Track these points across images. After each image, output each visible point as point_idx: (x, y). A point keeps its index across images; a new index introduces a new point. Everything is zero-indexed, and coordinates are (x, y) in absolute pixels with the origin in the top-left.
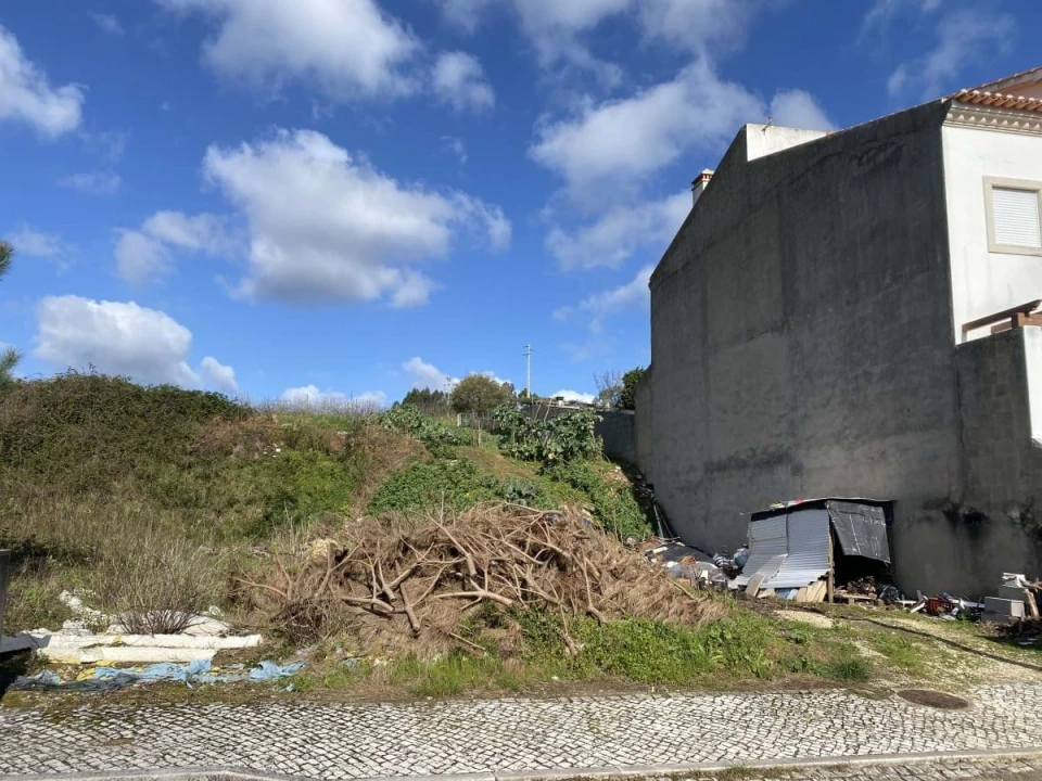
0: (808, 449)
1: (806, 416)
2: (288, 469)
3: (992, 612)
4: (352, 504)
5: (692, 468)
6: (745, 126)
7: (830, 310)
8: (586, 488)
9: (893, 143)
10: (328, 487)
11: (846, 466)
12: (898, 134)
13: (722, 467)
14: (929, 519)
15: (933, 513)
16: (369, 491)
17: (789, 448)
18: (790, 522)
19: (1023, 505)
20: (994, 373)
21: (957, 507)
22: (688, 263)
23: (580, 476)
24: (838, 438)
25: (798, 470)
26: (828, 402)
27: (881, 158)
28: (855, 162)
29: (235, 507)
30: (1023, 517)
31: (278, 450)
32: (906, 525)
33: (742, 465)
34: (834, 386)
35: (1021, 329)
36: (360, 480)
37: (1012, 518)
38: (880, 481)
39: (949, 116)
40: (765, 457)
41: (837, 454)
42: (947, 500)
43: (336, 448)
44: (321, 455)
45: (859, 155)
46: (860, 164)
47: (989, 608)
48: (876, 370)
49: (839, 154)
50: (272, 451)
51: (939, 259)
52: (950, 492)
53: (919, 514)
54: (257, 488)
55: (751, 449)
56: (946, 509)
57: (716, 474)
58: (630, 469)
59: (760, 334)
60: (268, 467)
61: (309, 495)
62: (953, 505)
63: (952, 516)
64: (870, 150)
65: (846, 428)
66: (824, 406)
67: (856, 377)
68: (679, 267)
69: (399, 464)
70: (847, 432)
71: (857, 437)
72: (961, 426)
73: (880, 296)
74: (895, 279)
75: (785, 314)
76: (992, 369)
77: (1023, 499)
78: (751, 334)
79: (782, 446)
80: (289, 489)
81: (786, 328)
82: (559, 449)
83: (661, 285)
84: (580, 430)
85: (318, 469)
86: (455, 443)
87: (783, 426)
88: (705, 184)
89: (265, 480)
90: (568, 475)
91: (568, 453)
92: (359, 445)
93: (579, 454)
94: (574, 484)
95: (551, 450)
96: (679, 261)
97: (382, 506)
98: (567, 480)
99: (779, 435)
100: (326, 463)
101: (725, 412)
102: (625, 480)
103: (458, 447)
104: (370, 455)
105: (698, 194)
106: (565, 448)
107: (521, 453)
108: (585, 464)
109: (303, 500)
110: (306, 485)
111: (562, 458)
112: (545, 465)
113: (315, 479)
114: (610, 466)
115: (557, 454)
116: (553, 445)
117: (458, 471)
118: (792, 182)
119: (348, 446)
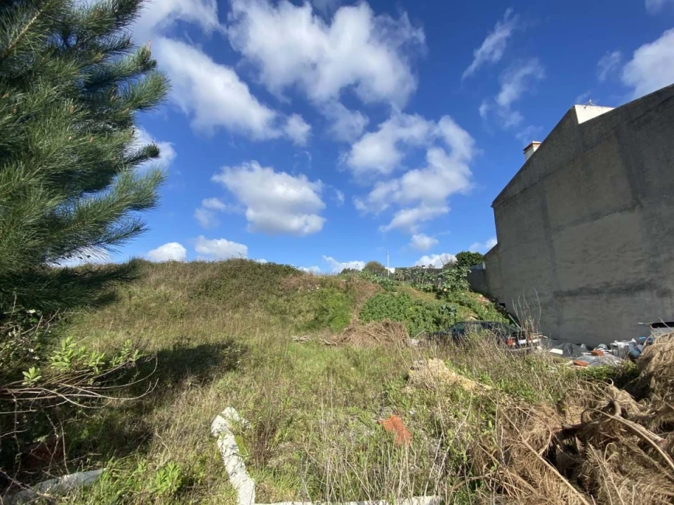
2: (322, 297)
4: (353, 312)
5: (541, 295)
6: (574, 107)
8: (469, 306)
10: (341, 304)
13: (572, 294)
22: (525, 189)
23: (465, 300)
29: (302, 314)
31: (318, 288)
36: (354, 302)
40: (623, 287)
43: (342, 287)
44: (336, 290)
50: (315, 288)
54: (310, 305)
55: (605, 282)
58: (487, 295)
60: (314, 296)
61: (333, 308)
68: (518, 192)
69: (370, 294)
75: (635, 198)
78: (596, 216)
79: (643, 279)
80: (324, 305)
81: (637, 207)
82: (450, 287)
83: (502, 204)
84: (458, 278)
85: (335, 296)
86: (392, 285)
87: (643, 266)
88: (535, 148)
89: (313, 301)
90: (457, 299)
91: (453, 288)
92: (351, 286)
93: (460, 289)
94: (462, 304)
95: (445, 287)
96: (517, 189)
97: (367, 314)
98: (456, 302)
99: (639, 273)
100: (339, 294)
101: (573, 262)
102: (488, 301)
103: (395, 286)
104: (357, 290)
105: (530, 154)
106: (452, 286)
107: (424, 289)
108: (463, 294)
109: (331, 310)
110: (331, 304)
111: (450, 291)
112: (439, 294)
113: (335, 301)
114: (476, 295)
115: (448, 289)
116: (445, 285)
117: (402, 297)
118: (632, 122)
119: (347, 286)
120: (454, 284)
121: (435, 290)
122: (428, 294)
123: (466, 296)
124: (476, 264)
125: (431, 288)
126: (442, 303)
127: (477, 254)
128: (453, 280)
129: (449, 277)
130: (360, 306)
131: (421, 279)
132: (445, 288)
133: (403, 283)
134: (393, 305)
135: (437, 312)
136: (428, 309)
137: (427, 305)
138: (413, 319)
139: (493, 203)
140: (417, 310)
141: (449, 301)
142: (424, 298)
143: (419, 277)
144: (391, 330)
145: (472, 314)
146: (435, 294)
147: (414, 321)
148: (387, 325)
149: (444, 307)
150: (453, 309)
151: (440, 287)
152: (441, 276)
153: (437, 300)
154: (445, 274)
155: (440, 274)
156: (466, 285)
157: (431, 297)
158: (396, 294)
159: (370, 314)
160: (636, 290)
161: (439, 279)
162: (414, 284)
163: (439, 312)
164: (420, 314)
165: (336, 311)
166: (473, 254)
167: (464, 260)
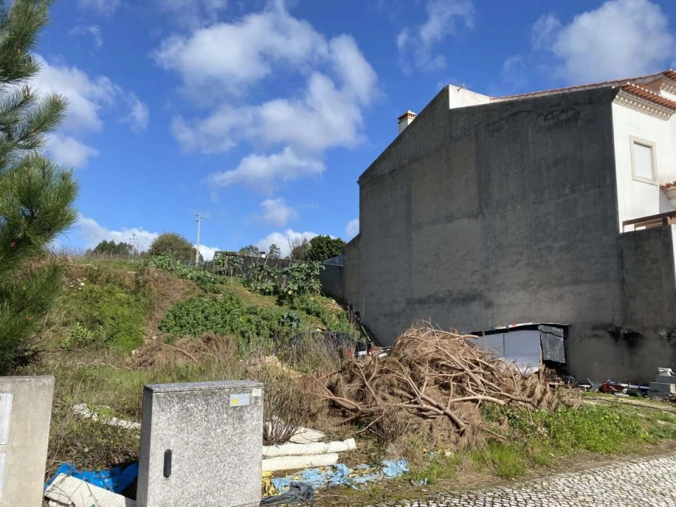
0: (498, 292)
1: (496, 272)
2: (91, 299)
3: (656, 391)
4: (147, 325)
5: (395, 302)
6: (448, 86)
7: (519, 207)
8: (318, 315)
9: (573, 109)
10: (126, 313)
11: (530, 304)
12: (577, 104)
13: (422, 302)
14: (597, 336)
15: (600, 333)
16: (157, 316)
17: (482, 291)
18: (506, 338)
19: (668, 328)
20: (650, 251)
21: (618, 329)
22: (395, 170)
23: (313, 307)
24: (524, 286)
25: (489, 305)
26: (516, 263)
27: (563, 117)
28: (542, 118)
29: (53, 328)
30: (669, 336)
31: (82, 284)
32: (578, 340)
33: (441, 301)
34: (521, 253)
35: (670, 227)
36: (150, 308)
37: (660, 336)
38: (559, 312)
39: (617, 97)
40: (461, 296)
41: (522, 296)
42: (611, 325)
43: (127, 284)
44: (117, 288)
45: (546, 114)
46: (545, 120)
47: (653, 389)
48: (557, 245)
49: (529, 111)
50: (77, 284)
51: (608, 181)
52: (613, 320)
53: (589, 333)
54: (69, 313)
55: (448, 291)
56: (610, 330)
57: (417, 306)
58: (341, 302)
59: (458, 219)
60: (75, 297)
61: (113, 318)
62: (616, 328)
63: (615, 334)
64: (555, 111)
65: (530, 280)
66: (513, 266)
67: (539, 249)
68: (386, 172)
69: (178, 296)
70: (531, 282)
71: (540, 286)
72: (623, 281)
73: (561, 200)
74: (573, 191)
75: (480, 207)
76: (647, 249)
77: (669, 325)
78: (450, 218)
79: (476, 290)
80: (96, 314)
81: (480, 216)
82: (296, 288)
83: (370, 181)
84: (308, 275)
85: (116, 299)
86: (214, 283)
87: (477, 277)
88: (410, 121)
89: (74, 307)
90: (304, 306)
91: (301, 290)
92: (145, 282)
93: (308, 291)
94: (309, 312)
95: (290, 287)
96: (385, 168)
97: (172, 328)
98: (303, 309)
99: (473, 283)
100: (123, 295)
101: (426, 266)
102: (340, 309)
103: (218, 285)
104: (155, 290)
105: (404, 126)
106: (299, 287)
107: (261, 290)
108: (312, 299)
109: (108, 322)
110: (109, 312)
111: (296, 294)
112: (281, 298)
113: (115, 306)
114: (328, 300)
115: (294, 291)
116: (291, 285)
117: (229, 302)
118: (489, 126)
119: (137, 282)
120: (302, 284)
121: (276, 291)
122: (267, 297)
123: (315, 302)
124: (336, 255)
125: (272, 289)
126: (285, 310)
127: (339, 241)
128: (302, 279)
129: (297, 274)
130: (160, 315)
131: (258, 275)
132: (289, 289)
133: (231, 280)
134: (216, 313)
135: (276, 322)
136: (264, 319)
137: (264, 313)
138: (243, 334)
139: (360, 178)
140: (249, 321)
141: (294, 308)
142: (260, 304)
143: (256, 272)
144: (215, 347)
145: (319, 326)
146: (275, 298)
147: (244, 336)
148: (209, 339)
149: (285, 316)
150: (295, 318)
151: (283, 288)
152: (286, 273)
153: (277, 307)
154: (292, 270)
155: (286, 269)
156: (317, 286)
157: (270, 301)
158: (220, 297)
159: (176, 328)
160: (470, 300)
161: (284, 276)
162: (247, 283)
163: (279, 322)
164: (254, 327)
165: (118, 324)
166: (334, 241)
167: (321, 248)
